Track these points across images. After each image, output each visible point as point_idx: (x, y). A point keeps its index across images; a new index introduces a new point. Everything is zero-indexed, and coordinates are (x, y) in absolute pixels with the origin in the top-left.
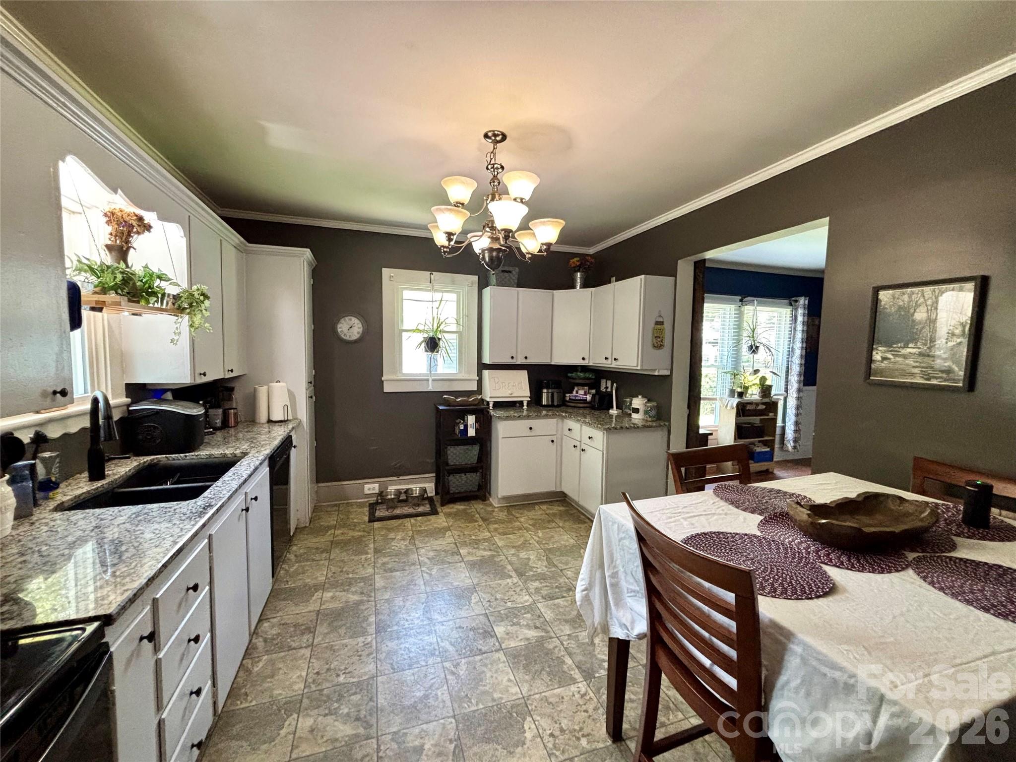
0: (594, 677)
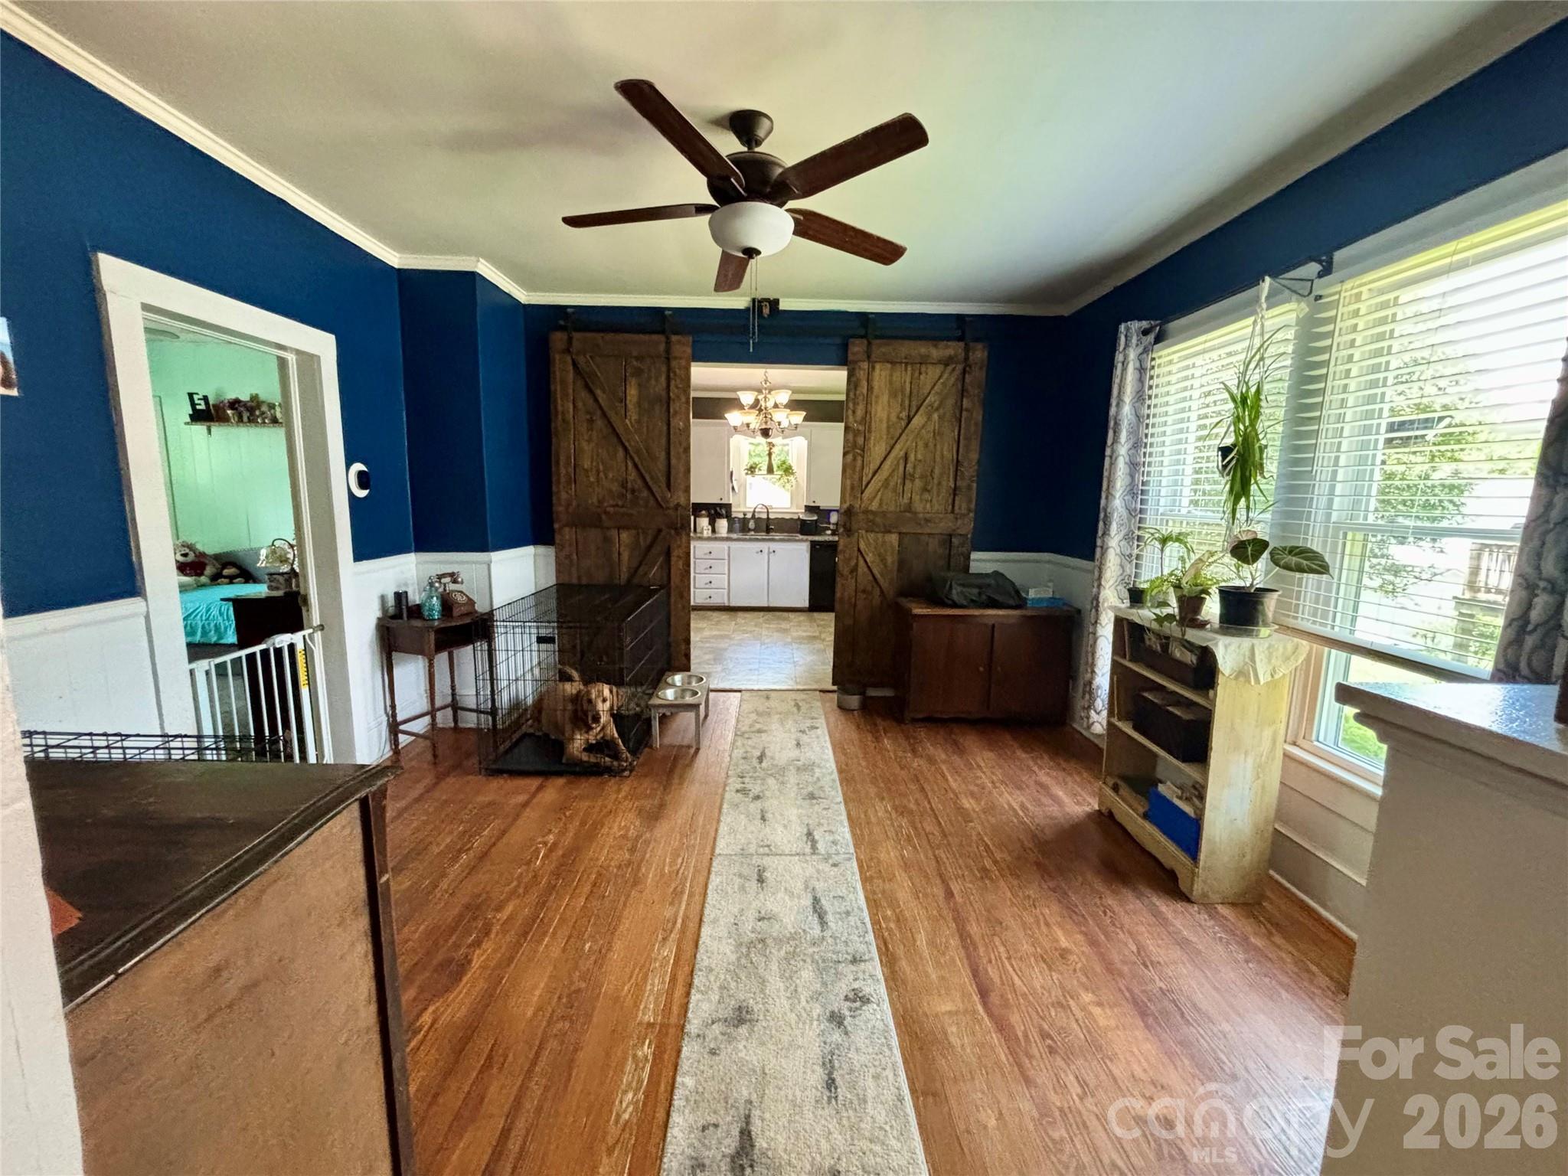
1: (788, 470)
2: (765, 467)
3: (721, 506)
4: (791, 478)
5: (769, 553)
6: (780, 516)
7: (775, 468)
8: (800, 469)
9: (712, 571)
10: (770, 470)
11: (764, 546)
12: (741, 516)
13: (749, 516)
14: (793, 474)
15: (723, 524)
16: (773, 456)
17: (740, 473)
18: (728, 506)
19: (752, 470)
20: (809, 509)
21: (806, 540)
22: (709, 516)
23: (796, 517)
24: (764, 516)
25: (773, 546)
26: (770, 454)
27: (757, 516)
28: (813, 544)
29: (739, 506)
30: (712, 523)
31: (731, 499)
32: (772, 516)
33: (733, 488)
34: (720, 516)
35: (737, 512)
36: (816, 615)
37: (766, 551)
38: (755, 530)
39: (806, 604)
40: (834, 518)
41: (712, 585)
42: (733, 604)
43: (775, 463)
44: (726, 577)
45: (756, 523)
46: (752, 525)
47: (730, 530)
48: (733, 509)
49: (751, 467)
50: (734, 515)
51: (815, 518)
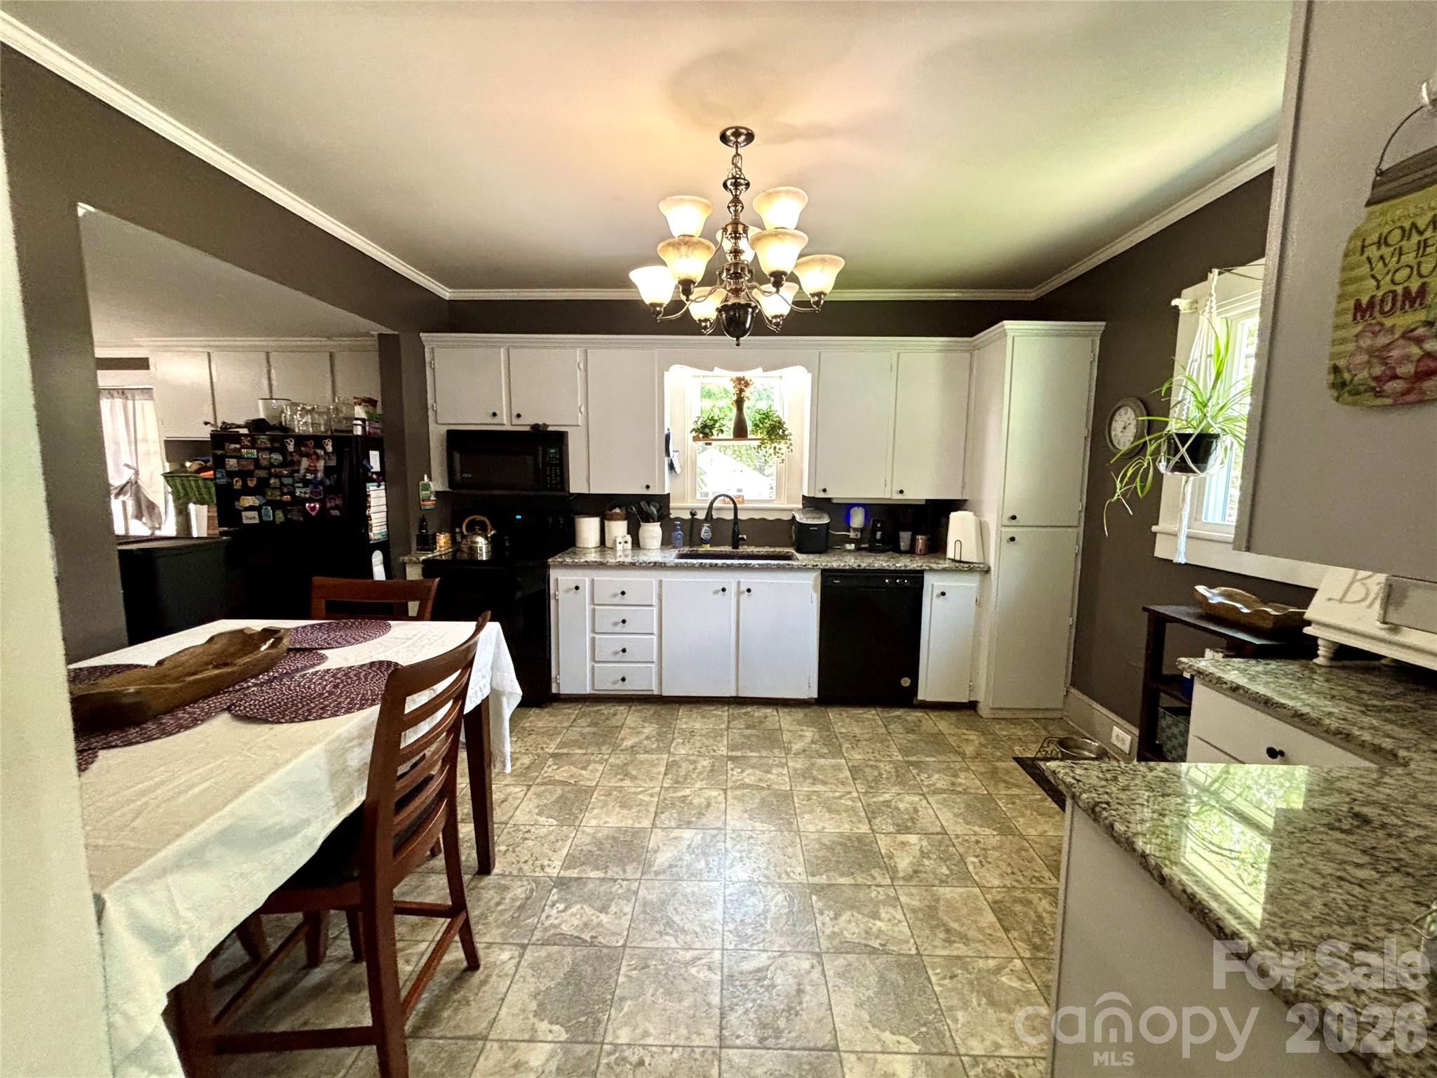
0: (554, 887)
1: (775, 430)
2: (729, 425)
3: (650, 499)
4: (782, 445)
5: (739, 593)
6: (757, 516)
7: (750, 427)
8: (798, 425)
9: (627, 628)
10: (740, 432)
11: (729, 579)
12: (686, 516)
13: (701, 515)
14: (784, 437)
15: (652, 532)
16: (746, 405)
17: (683, 438)
18: (663, 500)
19: (705, 431)
20: (811, 503)
21: (814, 568)
22: (627, 517)
23: (786, 517)
24: (729, 516)
25: (747, 579)
26: (739, 403)
27: (715, 515)
28: (827, 574)
29: (683, 498)
30: (634, 531)
31: (666, 486)
32: (742, 516)
33: (672, 467)
34: (648, 518)
35: (679, 509)
36: (832, 714)
37: (732, 590)
38: (712, 542)
39: (814, 694)
40: (857, 519)
41: (627, 657)
42: (667, 692)
43: (750, 417)
44: (655, 638)
45: (713, 530)
46: (705, 532)
47: (666, 542)
48: (672, 505)
49: (705, 426)
50: (674, 514)
51: (826, 520)
